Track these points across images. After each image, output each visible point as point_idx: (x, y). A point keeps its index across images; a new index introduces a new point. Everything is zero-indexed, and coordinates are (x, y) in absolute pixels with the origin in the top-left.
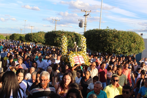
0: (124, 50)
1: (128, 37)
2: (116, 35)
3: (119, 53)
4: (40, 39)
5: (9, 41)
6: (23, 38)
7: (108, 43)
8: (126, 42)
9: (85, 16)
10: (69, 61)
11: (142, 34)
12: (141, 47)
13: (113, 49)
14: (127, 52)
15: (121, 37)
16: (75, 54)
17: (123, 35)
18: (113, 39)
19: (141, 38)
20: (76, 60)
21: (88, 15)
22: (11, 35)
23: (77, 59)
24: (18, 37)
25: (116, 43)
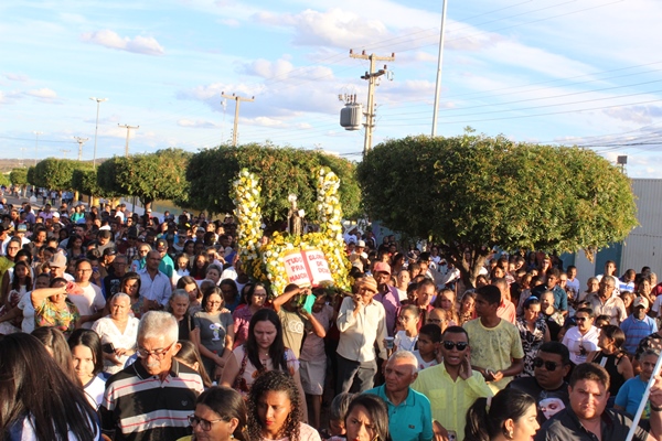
0: (545, 231)
1: (560, 172)
2: (510, 164)
3: (522, 243)
4: (168, 184)
5: (25, 191)
6: (86, 177)
7: (470, 201)
8: (553, 193)
9: (367, 77)
10: (266, 273)
11: (622, 160)
12: (621, 216)
13: (493, 229)
14: (556, 241)
15: (531, 174)
16: (290, 246)
17: (540, 162)
18: (495, 179)
19: (621, 177)
20: (293, 268)
21: (381, 72)
22: (35, 165)
23: (301, 263)
24: (64, 175)
25: (508, 198)
